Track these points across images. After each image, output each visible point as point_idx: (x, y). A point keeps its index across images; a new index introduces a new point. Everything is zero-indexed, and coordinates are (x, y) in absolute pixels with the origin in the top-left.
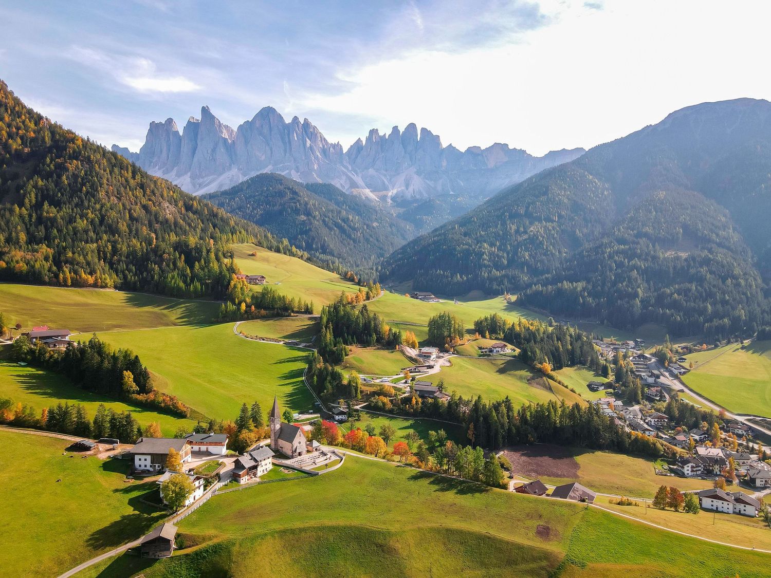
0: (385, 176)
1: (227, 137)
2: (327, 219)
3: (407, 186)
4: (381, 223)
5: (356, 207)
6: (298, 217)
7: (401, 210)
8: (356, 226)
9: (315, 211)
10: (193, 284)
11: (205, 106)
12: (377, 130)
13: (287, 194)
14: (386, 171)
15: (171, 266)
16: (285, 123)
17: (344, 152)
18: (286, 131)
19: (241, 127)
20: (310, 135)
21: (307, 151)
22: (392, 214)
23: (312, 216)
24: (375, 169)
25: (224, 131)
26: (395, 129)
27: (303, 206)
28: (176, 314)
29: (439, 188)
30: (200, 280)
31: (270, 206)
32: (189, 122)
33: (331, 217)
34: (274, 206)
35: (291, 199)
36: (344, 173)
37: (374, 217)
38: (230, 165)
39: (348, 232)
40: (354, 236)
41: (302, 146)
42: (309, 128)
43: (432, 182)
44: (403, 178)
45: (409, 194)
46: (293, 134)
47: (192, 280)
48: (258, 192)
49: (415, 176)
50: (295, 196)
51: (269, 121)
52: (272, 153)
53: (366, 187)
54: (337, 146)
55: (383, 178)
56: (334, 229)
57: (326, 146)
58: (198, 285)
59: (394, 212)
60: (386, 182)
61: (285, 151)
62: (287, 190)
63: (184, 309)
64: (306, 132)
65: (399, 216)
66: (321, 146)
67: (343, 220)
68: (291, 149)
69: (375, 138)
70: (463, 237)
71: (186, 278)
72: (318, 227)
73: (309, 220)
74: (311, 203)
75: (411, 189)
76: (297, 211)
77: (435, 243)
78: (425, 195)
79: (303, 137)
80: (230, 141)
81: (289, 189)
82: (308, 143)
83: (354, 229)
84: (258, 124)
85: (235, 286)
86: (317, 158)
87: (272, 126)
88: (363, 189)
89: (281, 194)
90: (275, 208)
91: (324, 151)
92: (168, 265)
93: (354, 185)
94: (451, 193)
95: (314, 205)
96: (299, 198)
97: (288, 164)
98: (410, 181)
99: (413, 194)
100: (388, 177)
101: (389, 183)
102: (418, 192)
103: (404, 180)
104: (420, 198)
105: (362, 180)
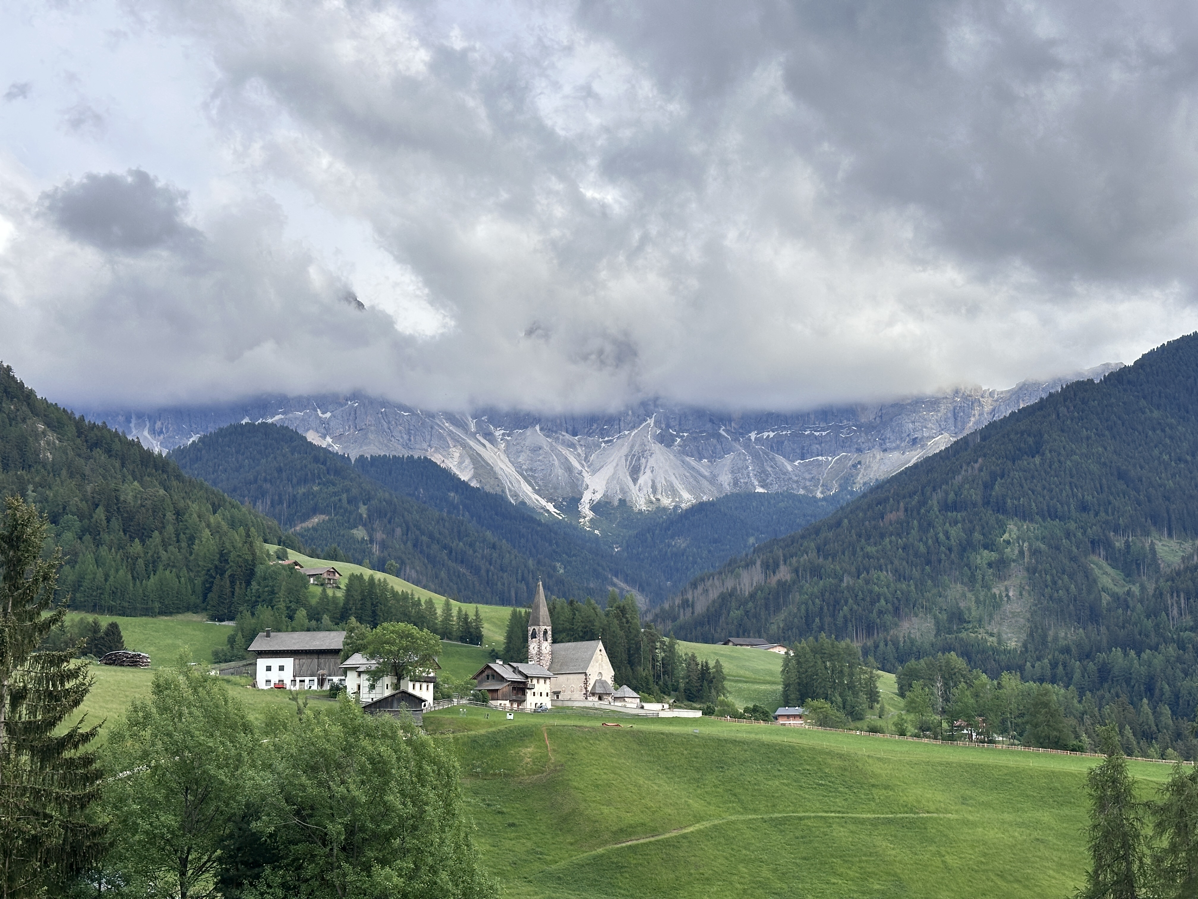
0: (572, 446)
3: (635, 473)
4: (569, 563)
6: (346, 532)
13: (313, 474)
14: (575, 433)
24: (542, 429)
27: (358, 503)
29: (725, 478)
36: (457, 440)
37: (551, 547)
43: (705, 462)
44: (623, 452)
45: (640, 495)
50: (335, 479)
53: (517, 476)
55: (566, 452)
60: (575, 464)
62: (311, 464)
75: (645, 482)
76: (343, 517)
78: (686, 495)
93: (484, 469)
96: (347, 483)
98: (643, 460)
99: (652, 497)
100: (579, 451)
101: (583, 466)
102: (665, 490)
103: (627, 456)
104: (674, 504)
105: (508, 457)
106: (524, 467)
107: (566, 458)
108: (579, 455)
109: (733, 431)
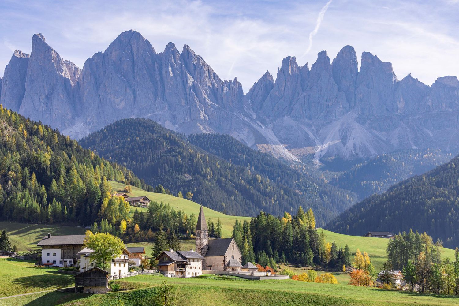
0: (309, 126)
1: (69, 77)
2: (223, 179)
3: (344, 140)
4: (306, 191)
5: (267, 168)
6: (180, 176)
7: (337, 175)
8: (268, 190)
9: (206, 168)
10: (52, 203)
11: (37, 33)
12: (294, 58)
13: (163, 145)
14: (311, 119)
15: (20, 186)
16: (155, 54)
17: (245, 94)
18: (156, 65)
19: (89, 63)
20: (192, 68)
21: (188, 92)
22: (323, 181)
23: (200, 175)
24: (292, 117)
25: (65, 69)
26: (322, 55)
27: (187, 160)
28: (30, 240)
29: (395, 142)
30: (59, 199)
31: (137, 162)
32: (14, 57)
33: (229, 177)
34: (142, 162)
35: (168, 151)
36: (246, 124)
37: (295, 182)
38: (73, 118)
39: (255, 197)
40: (266, 203)
41: (180, 85)
42: (192, 60)
43: (384, 133)
44: (338, 128)
45: (347, 150)
46: (168, 68)
47: (49, 200)
48: (117, 144)
49: (357, 125)
50: (174, 148)
51: (132, 52)
52: (135, 98)
53: (279, 143)
54: (235, 85)
55: (306, 129)
56: (234, 193)
57: (216, 85)
58: (59, 206)
59: (325, 177)
60: (311, 136)
61: (156, 94)
62: (162, 140)
63: (40, 233)
64: (186, 65)
65: (333, 182)
66: (209, 84)
67: (249, 182)
68: (163, 91)
69: (292, 69)
70: (435, 188)
71: (42, 198)
72: (211, 189)
73: (196, 179)
74: (199, 155)
75: (350, 144)
76: (178, 168)
77: (391, 199)
78: (373, 152)
79: (182, 72)
80: (72, 84)
81: (165, 137)
82: (190, 80)
83: (265, 194)
84: (114, 56)
85: (110, 203)
86: (203, 102)
87: (135, 58)
88: (274, 144)
89: (153, 145)
90: (144, 164)
91: (215, 93)
92: (15, 184)
93: (261, 139)
94: (415, 147)
95: (204, 160)
96: (181, 150)
97: (160, 112)
98: (349, 132)
99: (353, 152)
100: (313, 128)
101: (315, 136)
102: (361, 149)
103: (339, 130)
104: (366, 156)
105: (274, 132)
106: (283, 138)
107: (306, 132)
108: (313, 130)
109: (399, 115)
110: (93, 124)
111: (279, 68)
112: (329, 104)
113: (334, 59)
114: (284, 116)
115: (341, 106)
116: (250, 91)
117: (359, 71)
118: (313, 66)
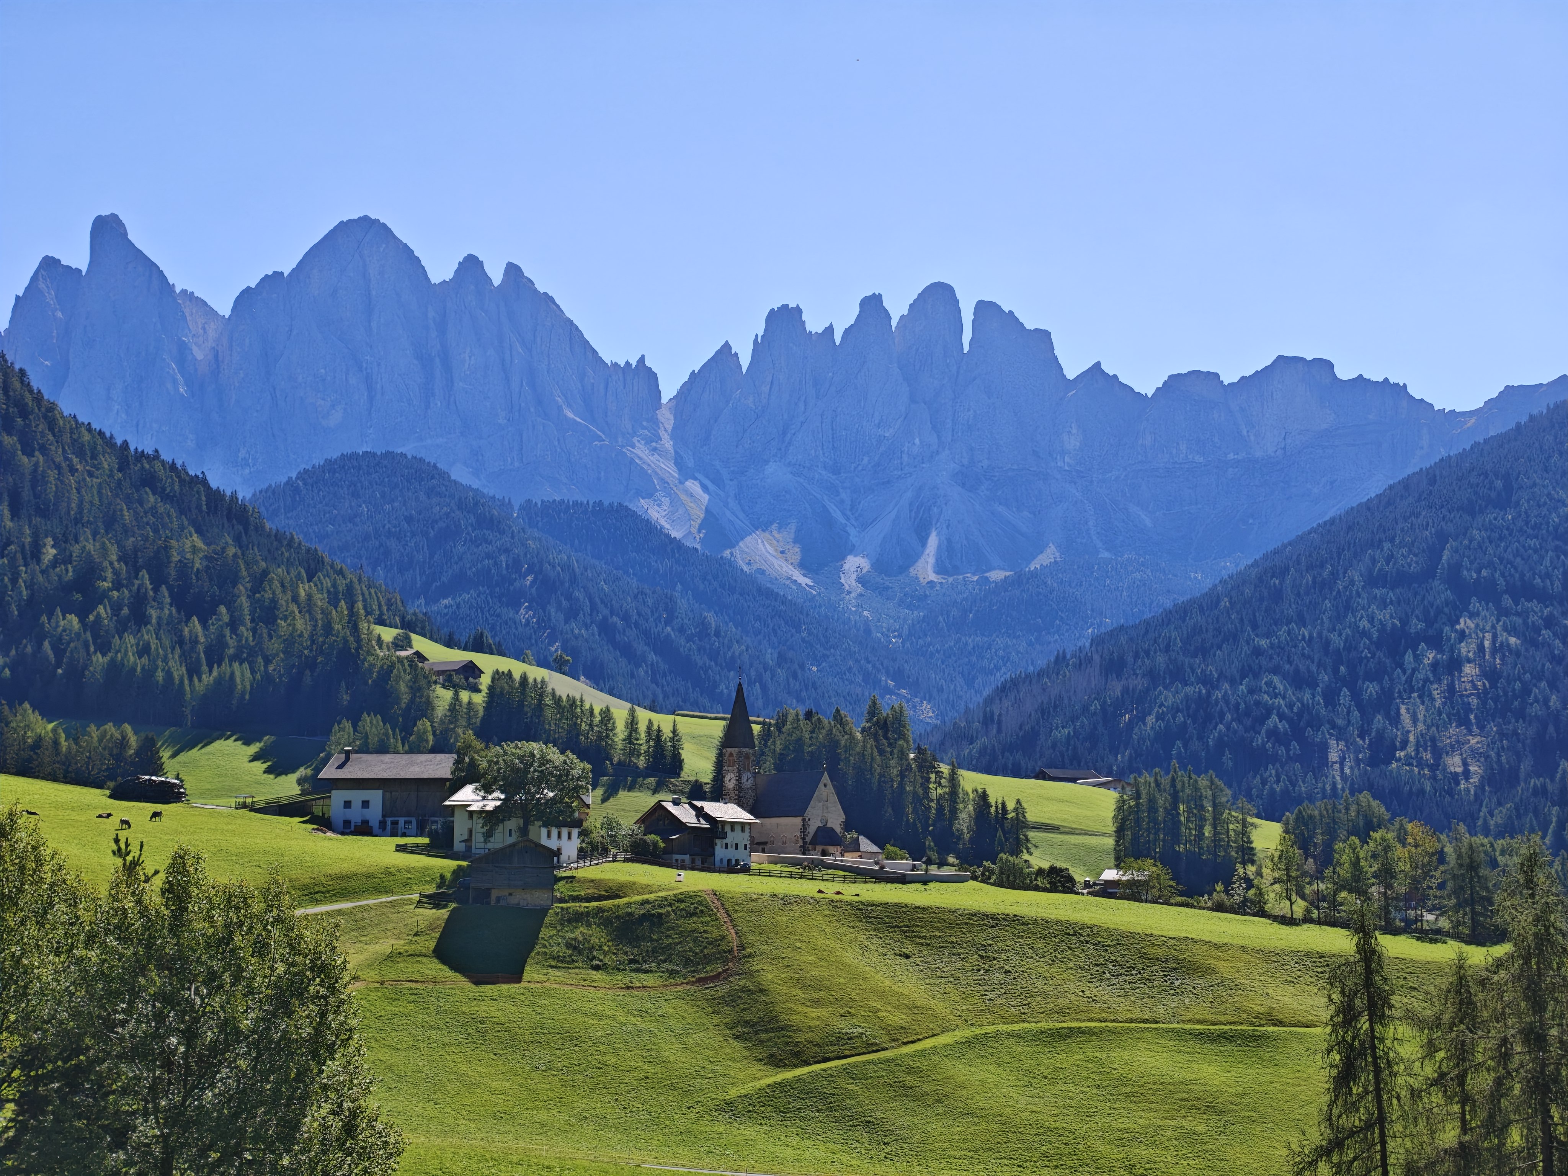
3: (923, 529)
5: (725, 596)
8: (734, 653)
9: (572, 590)
11: (105, 212)
12: (798, 311)
16: (428, 282)
17: (665, 399)
18: (431, 314)
20: (528, 327)
21: (515, 389)
24: (789, 464)
26: (872, 305)
27: (522, 568)
39: (701, 671)
41: (496, 370)
43: (1025, 514)
44: (906, 497)
46: (462, 322)
49: (956, 492)
51: (365, 275)
52: (371, 398)
54: (638, 376)
55: (824, 498)
56: (648, 661)
57: (591, 374)
61: (428, 393)
64: (511, 316)
66: (571, 372)
67: (683, 630)
68: (449, 385)
69: (791, 341)
73: (548, 619)
74: (554, 559)
79: (500, 335)
80: (200, 356)
84: (316, 286)
86: (556, 417)
87: (374, 291)
91: (586, 395)
94: (1106, 555)
96: (506, 540)
97: (440, 440)
98: (936, 509)
99: (947, 562)
100: (843, 496)
102: (966, 554)
103: (911, 504)
105: (739, 504)
106: (763, 519)
108: (842, 501)
109: (1067, 468)
110: (254, 465)
111: (757, 336)
112: (887, 435)
113: (902, 317)
114: (767, 462)
115: (917, 441)
116: (678, 393)
117: (966, 350)
118: (847, 332)
